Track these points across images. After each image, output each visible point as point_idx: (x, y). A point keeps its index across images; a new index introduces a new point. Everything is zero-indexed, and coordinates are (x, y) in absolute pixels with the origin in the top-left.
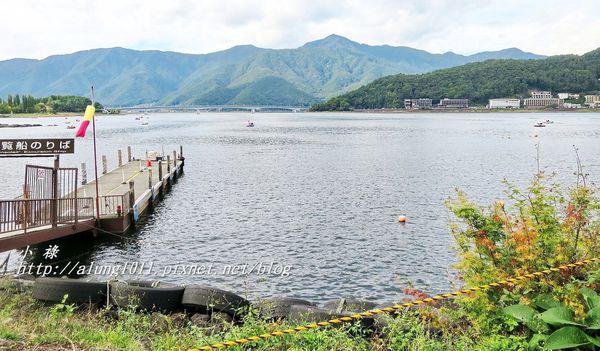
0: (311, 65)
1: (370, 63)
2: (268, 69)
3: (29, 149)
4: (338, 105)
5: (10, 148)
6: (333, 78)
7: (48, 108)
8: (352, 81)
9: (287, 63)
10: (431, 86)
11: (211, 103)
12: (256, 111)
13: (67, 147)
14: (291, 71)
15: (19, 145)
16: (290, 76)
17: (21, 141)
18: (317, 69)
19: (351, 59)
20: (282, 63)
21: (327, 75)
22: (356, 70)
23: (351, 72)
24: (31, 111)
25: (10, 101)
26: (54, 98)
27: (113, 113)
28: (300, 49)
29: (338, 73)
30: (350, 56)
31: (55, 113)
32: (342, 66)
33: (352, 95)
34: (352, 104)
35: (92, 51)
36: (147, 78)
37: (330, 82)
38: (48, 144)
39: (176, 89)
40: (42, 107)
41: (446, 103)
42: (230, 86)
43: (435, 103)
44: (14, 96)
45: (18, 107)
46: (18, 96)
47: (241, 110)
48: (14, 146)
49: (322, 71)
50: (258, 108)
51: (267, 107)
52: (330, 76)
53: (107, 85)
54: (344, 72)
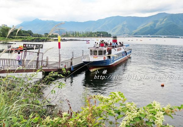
2: (171, 21)
7: (96, 35)
12: (164, 37)
13: (41, 47)
24: (91, 36)
25: (86, 33)
26: (98, 32)
31: (98, 37)
35: (110, 17)
36: (126, 26)
40: (94, 35)
42: (155, 28)
44: (87, 32)
45: (88, 35)
46: (88, 32)
47: (159, 37)
50: (165, 36)
51: (169, 36)
53: (114, 28)
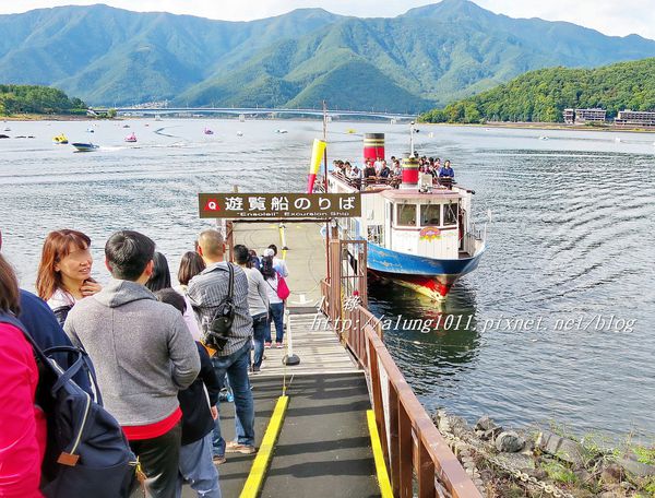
0: (418, 46)
1: (511, 47)
2: (350, 50)
3: (292, 209)
4: (462, 114)
5: (262, 206)
6: (452, 69)
8: (481, 76)
9: (381, 43)
10: (607, 89)
11: (260, 103)
13: (350, 206)
14: (385, 56)
15: (276, 203)
16: (384, 63)
17: (279, 196)
18: (428, 53)
19: (482, 39)
20: (371, 42)
21: (443, 63)
22: (488, 58)
23: (481, 60)
27: (104, 117)
28: (400, 19)
29: (461, 61)
30: (479, 34)
31: (8, 114)
32: (467, 50)
33: (483, 98)
34: (482, 114)
37: (447, 75)
38: (321, 201)
39: (201, 80)
41: (626, 118)
42: (288, 78)
43: (610, 116)
47: (307, 116)
48: (268, 204)
49: (434, 57)
52: (448, 65)
54: (469, 61)
